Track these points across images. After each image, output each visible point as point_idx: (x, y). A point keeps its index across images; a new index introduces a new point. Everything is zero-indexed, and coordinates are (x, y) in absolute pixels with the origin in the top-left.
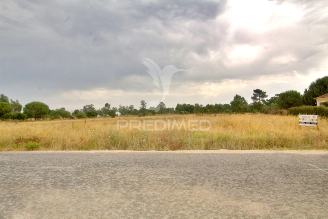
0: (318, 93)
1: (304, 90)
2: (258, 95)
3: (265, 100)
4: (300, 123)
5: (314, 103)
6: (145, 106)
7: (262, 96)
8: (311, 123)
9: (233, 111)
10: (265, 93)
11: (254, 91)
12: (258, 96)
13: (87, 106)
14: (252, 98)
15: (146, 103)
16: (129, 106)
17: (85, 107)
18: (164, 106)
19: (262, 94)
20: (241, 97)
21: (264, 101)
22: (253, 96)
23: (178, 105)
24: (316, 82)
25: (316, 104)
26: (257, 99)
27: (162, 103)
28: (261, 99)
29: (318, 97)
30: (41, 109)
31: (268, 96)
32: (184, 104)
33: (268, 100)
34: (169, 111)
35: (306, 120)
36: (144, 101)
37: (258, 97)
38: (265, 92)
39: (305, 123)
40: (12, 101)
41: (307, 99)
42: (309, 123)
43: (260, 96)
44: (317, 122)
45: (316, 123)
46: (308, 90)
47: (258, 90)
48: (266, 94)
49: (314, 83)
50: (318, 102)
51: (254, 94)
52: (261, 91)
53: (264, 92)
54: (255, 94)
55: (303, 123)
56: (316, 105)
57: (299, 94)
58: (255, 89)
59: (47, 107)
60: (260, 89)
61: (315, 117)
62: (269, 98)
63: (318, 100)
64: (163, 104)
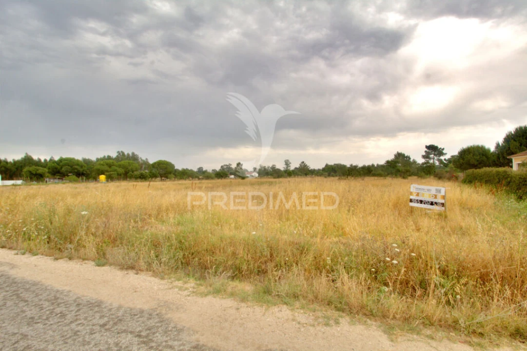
0: (516, 148)
1: (495, 145)
2: (432, 152)
3: (442, 160)
4: (411, 201)
5: (509, 163)
6: (290, 166)
7: (438, 154)
8: (432, 204)
9: (388, 174)
11: (427, 147)
12: (432, 154)
13: (224, 165)
14: (424, 157)
15: (290, 163)
16: (271, 166)
17: (222, 167)
19: (438, 151)
20: (406, 155)
21: (440, 161)
22: (424, 154)
24: (514, 132)
25: (511, 165)
26: (430, 158)
28: (436, 158)
29: (515, 155)
30: (166, 168)
31: (446, 154)
33: (447, 159)
35: (423, 195)
36: (288, 160)
37: (432, 156)
38: (442, 148)
39: (421, 202)
40: (141, 159)
41: (499, 158)
42: (428, 202)
43: (434, 155)
44: (443, 201)
45: (443, 205)
46: (502, 144)
47: (433, 145)
48: (444, 152)
49: (512, 134)
50: (515, 162)
51: (426, 152)
52: (437, 147)
53: (440, 148)
54: (428, 151)
55: (418, 202)
56: (512, 167)
57: (489, 150)
58: (428, 145)
59: (172, 166)
60: (436, 145)
61: (438, 191)
62: (448, 157)
63: (515, 159)
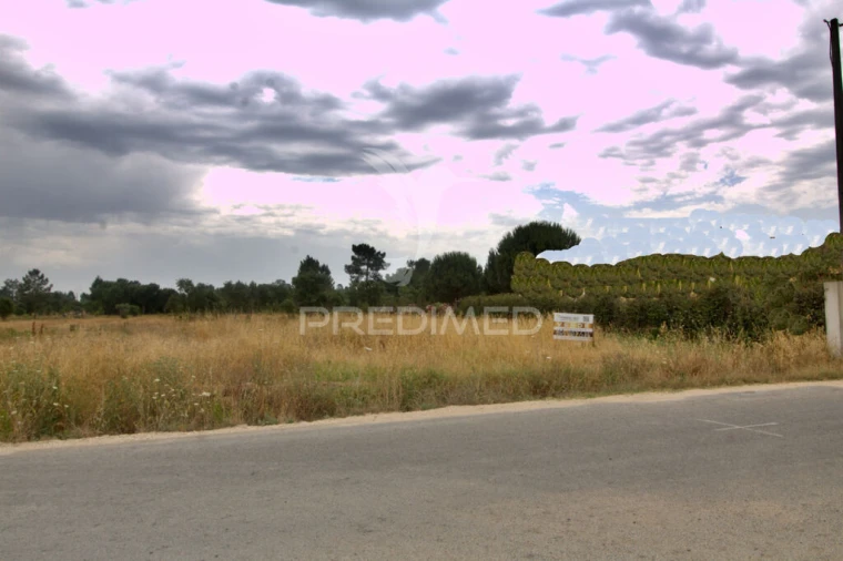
2: (364, 260)
3: (381, 277)
4: (555, 333)
7: (374, 265)
8: (579, 334)
10: (384, 255)
11: (355, 249)
12: (364, 264)
14: (349, 269)
18: (45, 287)
19: (375, 258)
20: (321, 264)
21: (379, 279)
22: (350, 262)
23: (98, 283)
24: (515, 234)
26: (361, 273)
27: (36, 272)
28: (371, 272)
31: (389, 265)
32: (120, 280)
33: (391, 275)
34: (60, 304)
35: (569, 325)
37: (364, 268)
38: (382, 252)
39: (567, 333)
43: (369, 265)
44: (591, 331)
45: (591, 334)
47: (365, 245)
48: (386, 260)
49: (511, 238)
51: (353, 258)
52: (373, 250)
53: (379, 252)
54: (357, 256)
55: (563, 334)
57: (473, 262)
58: (357, 244)
61: (587, 319)
62: (392, 271)
64: (43, 276)
